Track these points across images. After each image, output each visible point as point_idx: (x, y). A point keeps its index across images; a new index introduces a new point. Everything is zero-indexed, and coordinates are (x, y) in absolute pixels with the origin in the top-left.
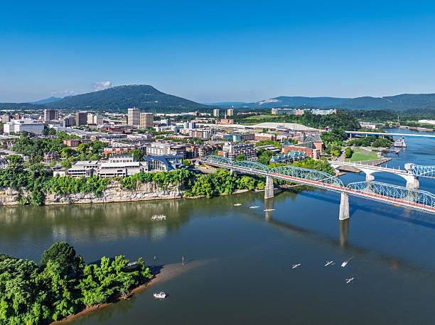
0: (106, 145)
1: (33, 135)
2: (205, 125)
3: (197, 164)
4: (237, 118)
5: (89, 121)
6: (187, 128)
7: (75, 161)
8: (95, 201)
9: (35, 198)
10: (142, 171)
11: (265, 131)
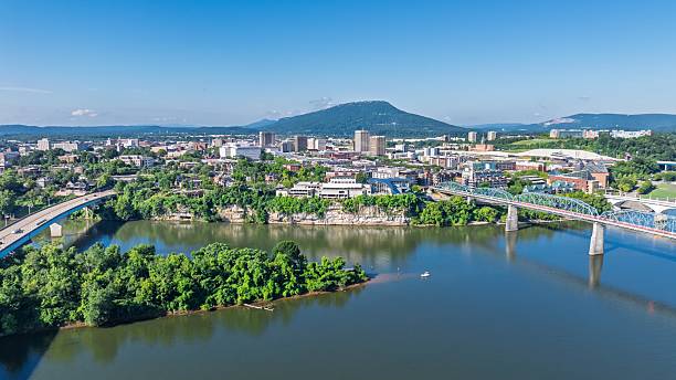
0: (328, 170)
1: (249, 160)
2: (453, 152)
3: (429, 191)
4: (498, 144)
5: (310, 147)
6: (427, 156)
7: (296, 182)
8: (316, 222)
9: (259, 216)
10: (365, 193)
11: (534, 159)
